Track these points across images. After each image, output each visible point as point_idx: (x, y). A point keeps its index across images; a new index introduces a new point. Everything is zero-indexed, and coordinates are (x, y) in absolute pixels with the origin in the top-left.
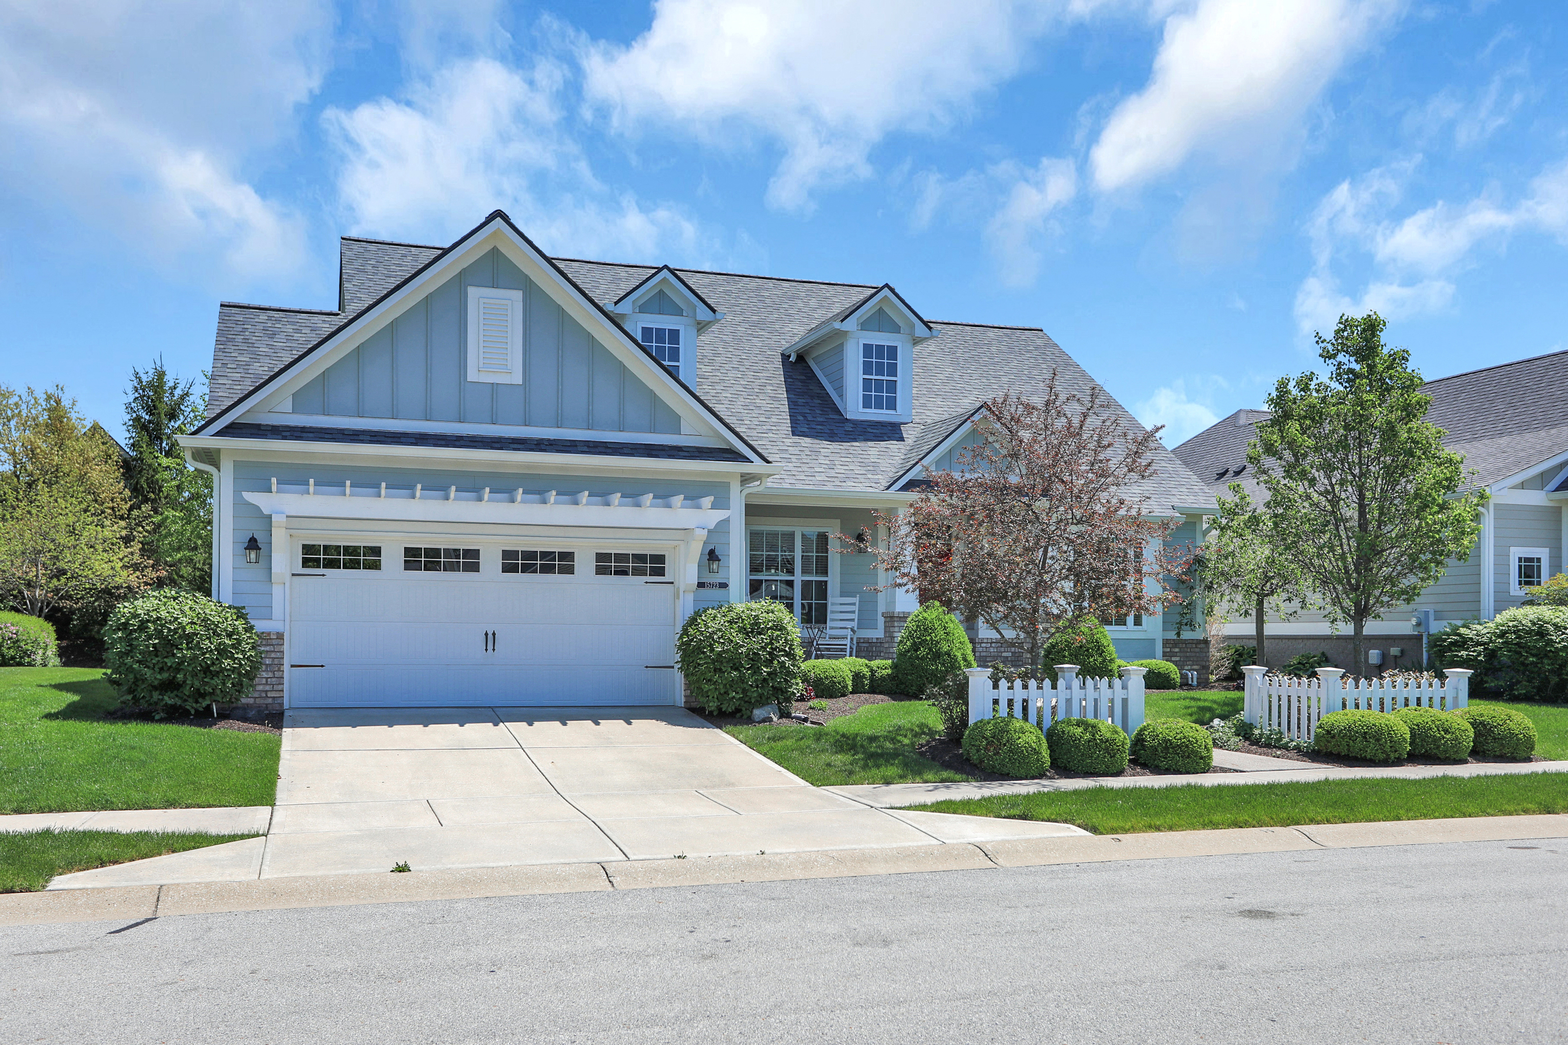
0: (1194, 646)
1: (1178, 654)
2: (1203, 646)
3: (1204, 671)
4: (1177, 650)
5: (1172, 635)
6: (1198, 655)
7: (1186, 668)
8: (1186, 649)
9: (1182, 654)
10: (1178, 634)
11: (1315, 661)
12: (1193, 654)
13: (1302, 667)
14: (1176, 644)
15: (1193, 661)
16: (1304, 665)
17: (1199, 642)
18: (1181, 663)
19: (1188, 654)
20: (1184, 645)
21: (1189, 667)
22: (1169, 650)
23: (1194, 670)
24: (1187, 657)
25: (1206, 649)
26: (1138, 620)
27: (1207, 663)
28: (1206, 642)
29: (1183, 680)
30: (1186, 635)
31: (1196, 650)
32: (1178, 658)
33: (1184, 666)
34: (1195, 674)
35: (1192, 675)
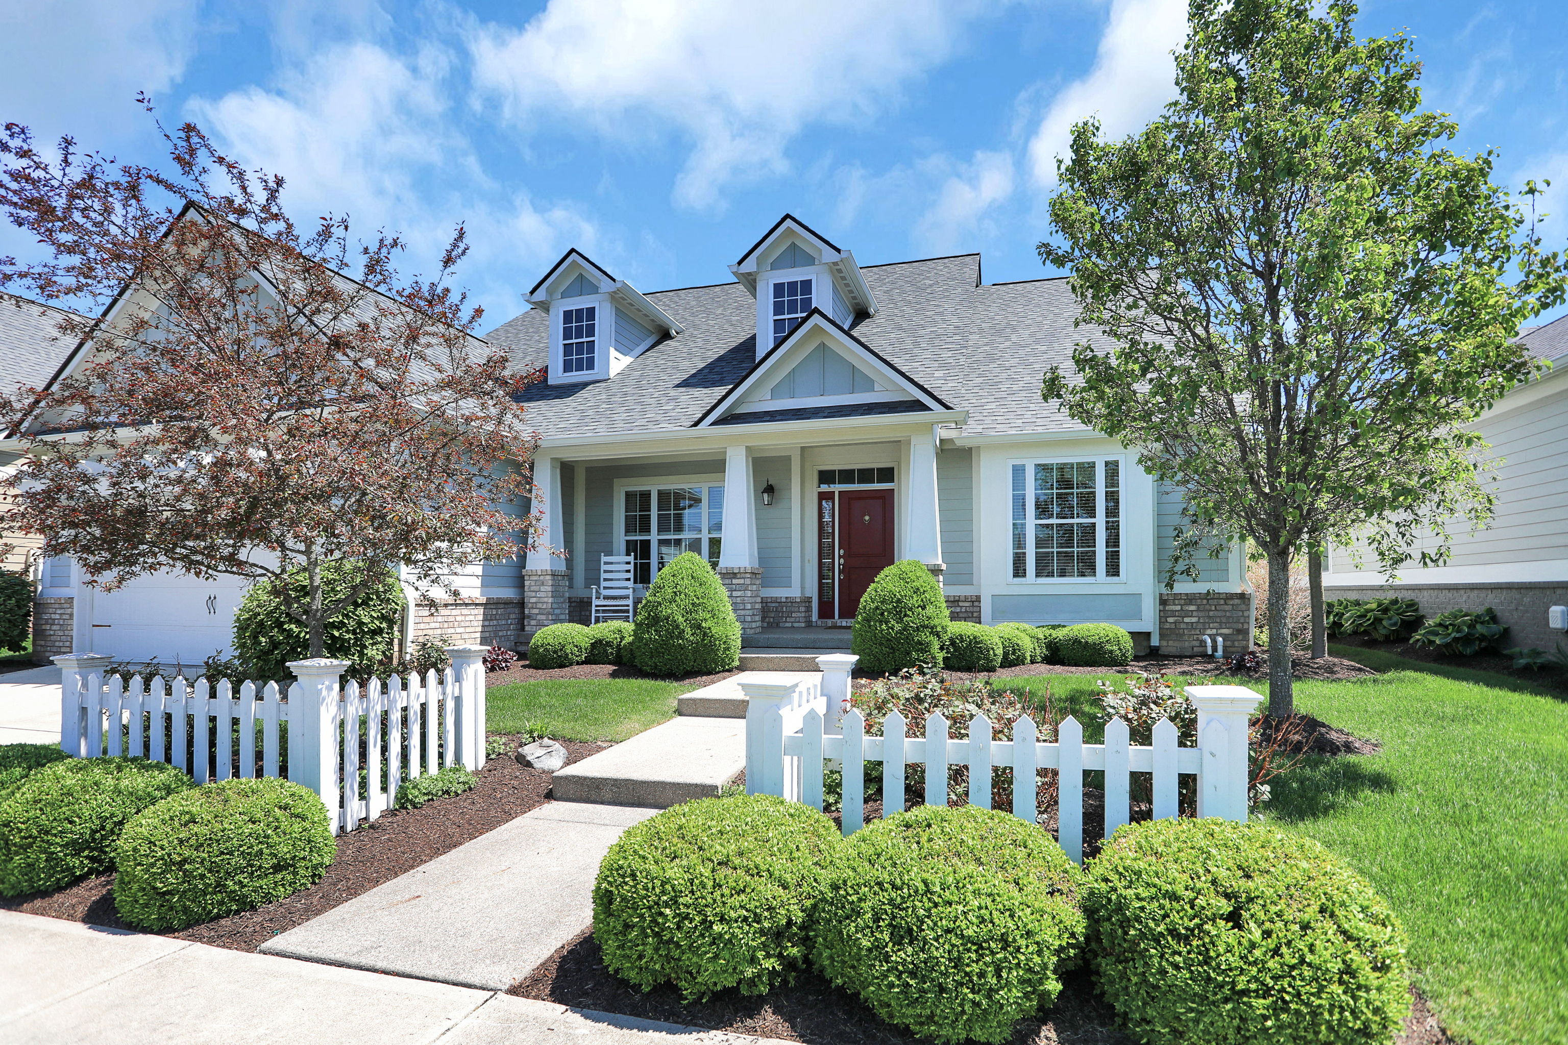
0: (1222, 602)
1: (1195, 614)
2: (1236, 601)
3: (1240, 637)
4: (1192, 608)
6: (1228, 614)
7: (1209, 632)
8: (1208, 607)
9: (1201, 614)
11: (1464, 622)
12: (1220, 614)
13: (1440, 630)
14: (1191, 600)
15: (1221, 623)
16: (1447, 627)
17: (1230, 596)
18: (1200, 626)
19: (1211, 614)
20: (1205, 602)
21: (1214, 631)
22: (1179, 608)
23: (1221, 635)
24: (1209, 617)
25: (1243, 607)
26: (1113, 569)
27: (1246, 626)
28: (1242, 596)
29: (1201, 649)
30: (1183, 587)
31: (1227, 608)
32: (1194, 620)
33: (1205, 629)
34: (1220, 639)
35: (1214, 642)
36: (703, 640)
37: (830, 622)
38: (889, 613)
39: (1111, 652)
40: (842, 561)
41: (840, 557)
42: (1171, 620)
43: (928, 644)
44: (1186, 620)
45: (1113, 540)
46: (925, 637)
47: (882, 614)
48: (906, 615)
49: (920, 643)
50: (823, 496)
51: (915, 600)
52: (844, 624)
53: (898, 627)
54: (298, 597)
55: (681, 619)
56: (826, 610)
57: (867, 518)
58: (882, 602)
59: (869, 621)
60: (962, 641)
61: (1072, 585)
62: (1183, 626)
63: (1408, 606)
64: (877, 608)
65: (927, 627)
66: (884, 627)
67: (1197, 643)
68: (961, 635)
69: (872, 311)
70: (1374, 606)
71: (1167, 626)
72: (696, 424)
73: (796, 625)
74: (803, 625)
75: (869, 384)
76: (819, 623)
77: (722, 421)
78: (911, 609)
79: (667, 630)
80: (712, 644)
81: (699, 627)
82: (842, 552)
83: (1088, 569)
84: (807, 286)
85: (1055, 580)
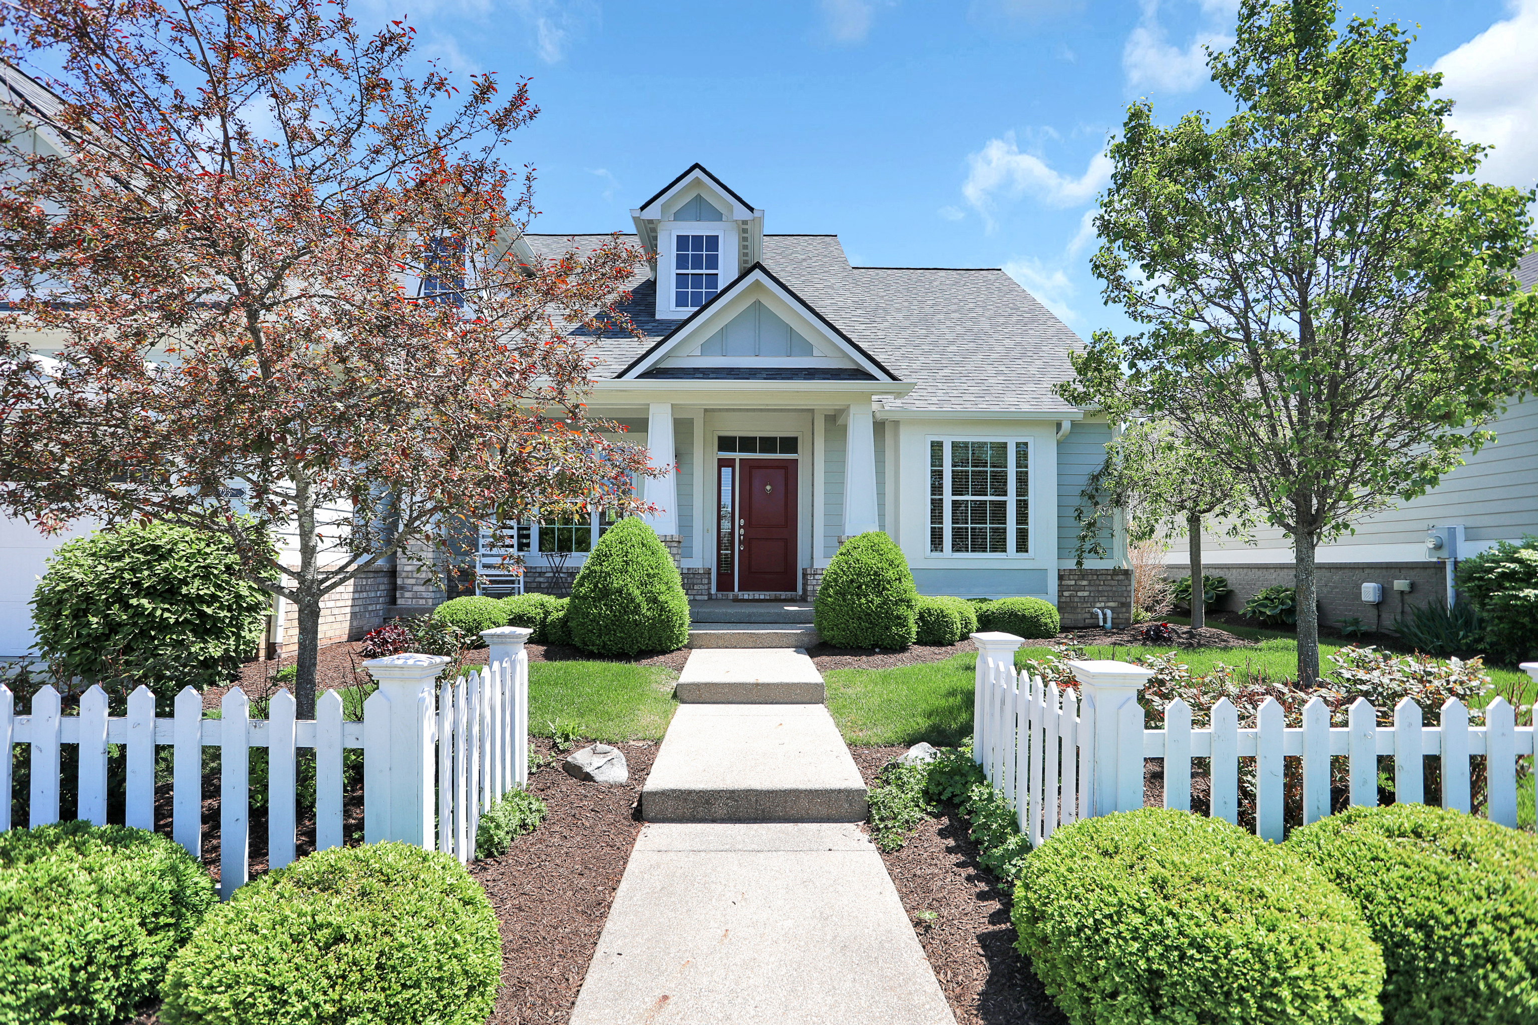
0: (1110, 577)
1: (1087, 588)
2: (1121, 577)
3: (1124, 610)
4: (1085, 583)
5: (1071, 564)
6: (1114, 588)
7: (1098, 605)
8: (1098, 582)
9: (1092, 588)
10: (1079, 563)
11: (1287, 596)
12: (1108, 588)
13: (1268, 602)
14: (1083, 575)
15: (1109, 597)
16: (1272, 600)
17: (1117, 572)
18: (1091, 599)
19: (1100, 588)
20: (1095, 577)
21: (1104, 604)
22: (1073, 582)
23: (1108, 608)
24: (1099, 591)
25: (1126, 582)
26: (1022, 546)
27: (1128, 600)
28: (1127, 573)
29: (1092, 621)
30: (1090, 563)
31: (1113, 583)
32: (1086, 594)
33: (1096, 602)
34: (1109, 613)
35: (1104, 615)
36: (660, 615)
37: (731, 595)
38: (867, 586)
39: (1046, 624)
40: (742, 531)
41: (740, 527)
42: (1066, 594)
43: (906, 619)
44: (1080, 594)
45: (1022, 516)
46: (902, 610)
47: (859, 587)
48: (884, 589)
49: (898, 617)
50: (722, 463)
51: (891, 574)
52: (746, 597)
53: (877, 601)
55: (637, 592)
56: (724, 583)
57: (768, 488)
58: (858, 575)
60: (930, 615)
61: (987, 560)
62: (1076, 599)
63: (1219, 582)
64: (852, 581)
65: (902, 600)
66: (863, 601)
67: (1088, 616)
68: (929, 609)
71: (1063, 599)
72: (620, 376)
73: (698, 598)
75: (807, 348)
76: (720, 595)
78: (889, 582)
79: (620, 605)
80: (669, 620)
81: (655, 600)
82: (742, 521)
83: (999, 545)
84: (713, 242)
85: (970, 555)
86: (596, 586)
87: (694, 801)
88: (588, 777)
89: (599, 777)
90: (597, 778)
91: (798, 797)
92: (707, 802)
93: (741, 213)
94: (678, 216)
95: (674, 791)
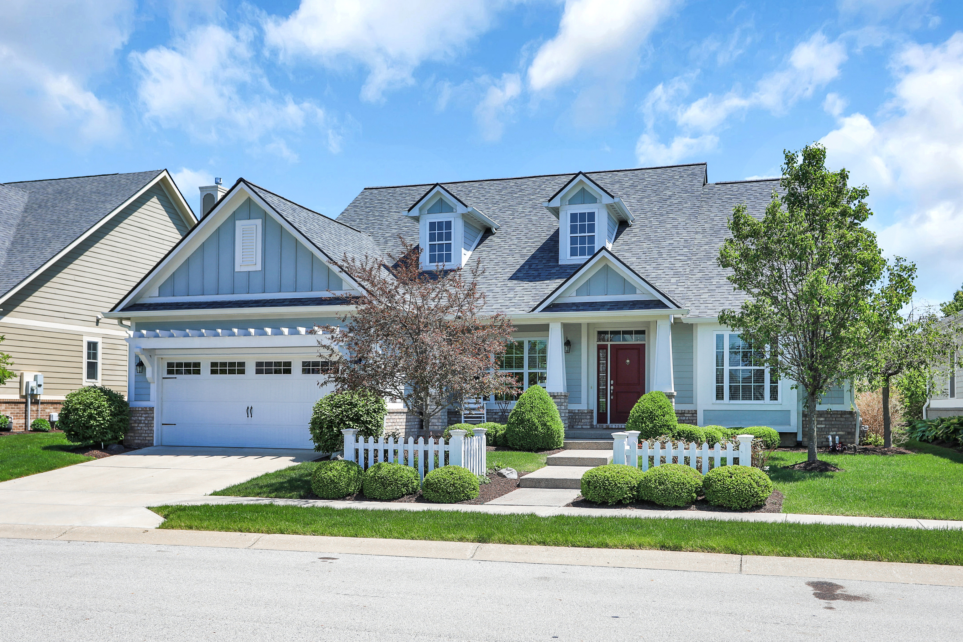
0: (839, 416)
1: (823, 422)
2: (848, 416)
3: (850, 437)
4: (822, 419)
6: (843, 423)
7: (831, 433)
8: (831, 419)
9: (827, 423)
12: (839, 423)
14: (821, 415)
15: (838, 428)
17: (843, 413)
18: (826, 430)
19: (833, 423)
20: (829, 416)
21: (835, 433)
23: (838, 435)
24: (832, 425)
25: (851, 419)
26: (774, 395)
27: (853, 430)
28: (851, 413)
29: (827, 443)
31: (842, 419)
32: (823, 426)
33: (829, 431)
34: (837, 437)
35: (834, 438)
36: (548, 432)
37: (605, 425)
38: (646, 418)
40: (612, 387)
41: (611, 385)
44: (818, 426)
47: (643, 419)
48: (654, 420)
50: (600, 348)
51: (659, 412)
52: (614, 427)
53: (651, 425)
54: (350, 408)
55: (537, 421)
56: (602, 418)
57: (628, 361)
58: (642, 413)
59: (635, 422)
60: (684, 433)
61: (750, 405)
64: (640, 416)
65: (665, 425)
66: (643, 425)
67: (825, 440)
68: (683, 431)
69: (630, 222)
70: (956, 421)
71: (806, 429)
72: (533, 310)
73: (584, 427)
74: (589, 427)
75: (633, 290)
76: (598, 426)
77: (548, 309)
78: (657, 417)
79: (529, 427)
80: (552, 434)
81: (545, 425)
82: (612, 382)
83: (760, 396)
84: (592, 216)
85: (753, 402)
86: (518, 418)
87: (535, 482)
88: (504, 476)
89: (508, 476)
90: (507, 477)
91: (567, 481)
92: (539, 482)
93: (607, 200)
94: (571, 202)
95: (529, 478)
